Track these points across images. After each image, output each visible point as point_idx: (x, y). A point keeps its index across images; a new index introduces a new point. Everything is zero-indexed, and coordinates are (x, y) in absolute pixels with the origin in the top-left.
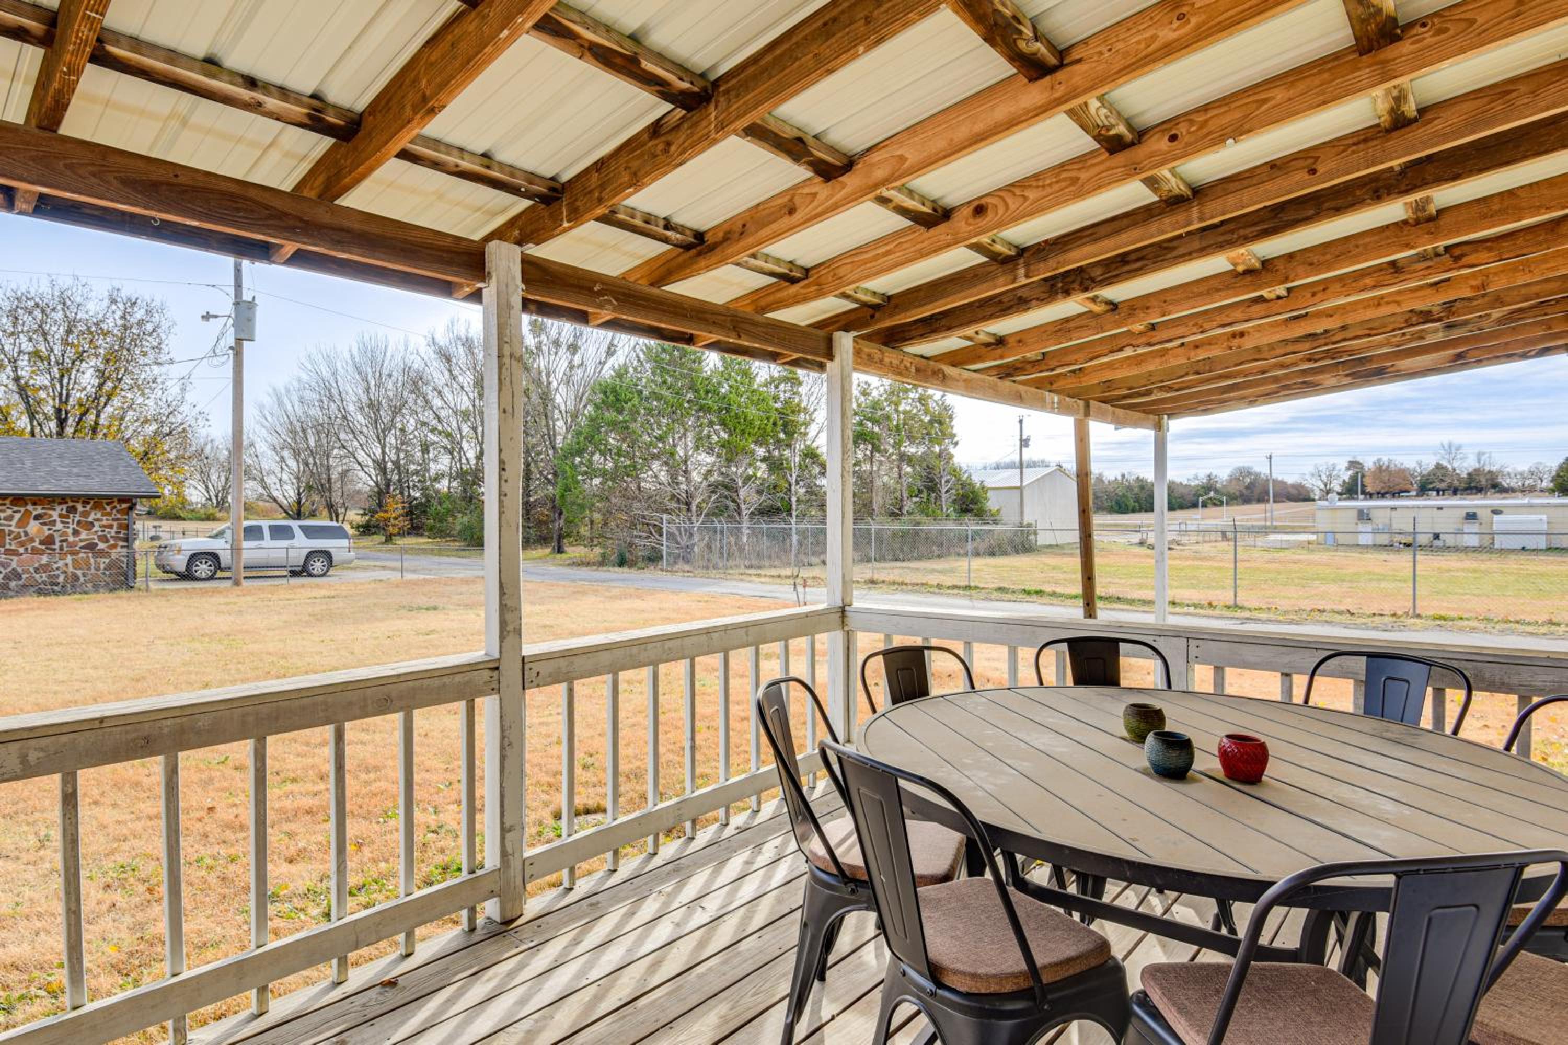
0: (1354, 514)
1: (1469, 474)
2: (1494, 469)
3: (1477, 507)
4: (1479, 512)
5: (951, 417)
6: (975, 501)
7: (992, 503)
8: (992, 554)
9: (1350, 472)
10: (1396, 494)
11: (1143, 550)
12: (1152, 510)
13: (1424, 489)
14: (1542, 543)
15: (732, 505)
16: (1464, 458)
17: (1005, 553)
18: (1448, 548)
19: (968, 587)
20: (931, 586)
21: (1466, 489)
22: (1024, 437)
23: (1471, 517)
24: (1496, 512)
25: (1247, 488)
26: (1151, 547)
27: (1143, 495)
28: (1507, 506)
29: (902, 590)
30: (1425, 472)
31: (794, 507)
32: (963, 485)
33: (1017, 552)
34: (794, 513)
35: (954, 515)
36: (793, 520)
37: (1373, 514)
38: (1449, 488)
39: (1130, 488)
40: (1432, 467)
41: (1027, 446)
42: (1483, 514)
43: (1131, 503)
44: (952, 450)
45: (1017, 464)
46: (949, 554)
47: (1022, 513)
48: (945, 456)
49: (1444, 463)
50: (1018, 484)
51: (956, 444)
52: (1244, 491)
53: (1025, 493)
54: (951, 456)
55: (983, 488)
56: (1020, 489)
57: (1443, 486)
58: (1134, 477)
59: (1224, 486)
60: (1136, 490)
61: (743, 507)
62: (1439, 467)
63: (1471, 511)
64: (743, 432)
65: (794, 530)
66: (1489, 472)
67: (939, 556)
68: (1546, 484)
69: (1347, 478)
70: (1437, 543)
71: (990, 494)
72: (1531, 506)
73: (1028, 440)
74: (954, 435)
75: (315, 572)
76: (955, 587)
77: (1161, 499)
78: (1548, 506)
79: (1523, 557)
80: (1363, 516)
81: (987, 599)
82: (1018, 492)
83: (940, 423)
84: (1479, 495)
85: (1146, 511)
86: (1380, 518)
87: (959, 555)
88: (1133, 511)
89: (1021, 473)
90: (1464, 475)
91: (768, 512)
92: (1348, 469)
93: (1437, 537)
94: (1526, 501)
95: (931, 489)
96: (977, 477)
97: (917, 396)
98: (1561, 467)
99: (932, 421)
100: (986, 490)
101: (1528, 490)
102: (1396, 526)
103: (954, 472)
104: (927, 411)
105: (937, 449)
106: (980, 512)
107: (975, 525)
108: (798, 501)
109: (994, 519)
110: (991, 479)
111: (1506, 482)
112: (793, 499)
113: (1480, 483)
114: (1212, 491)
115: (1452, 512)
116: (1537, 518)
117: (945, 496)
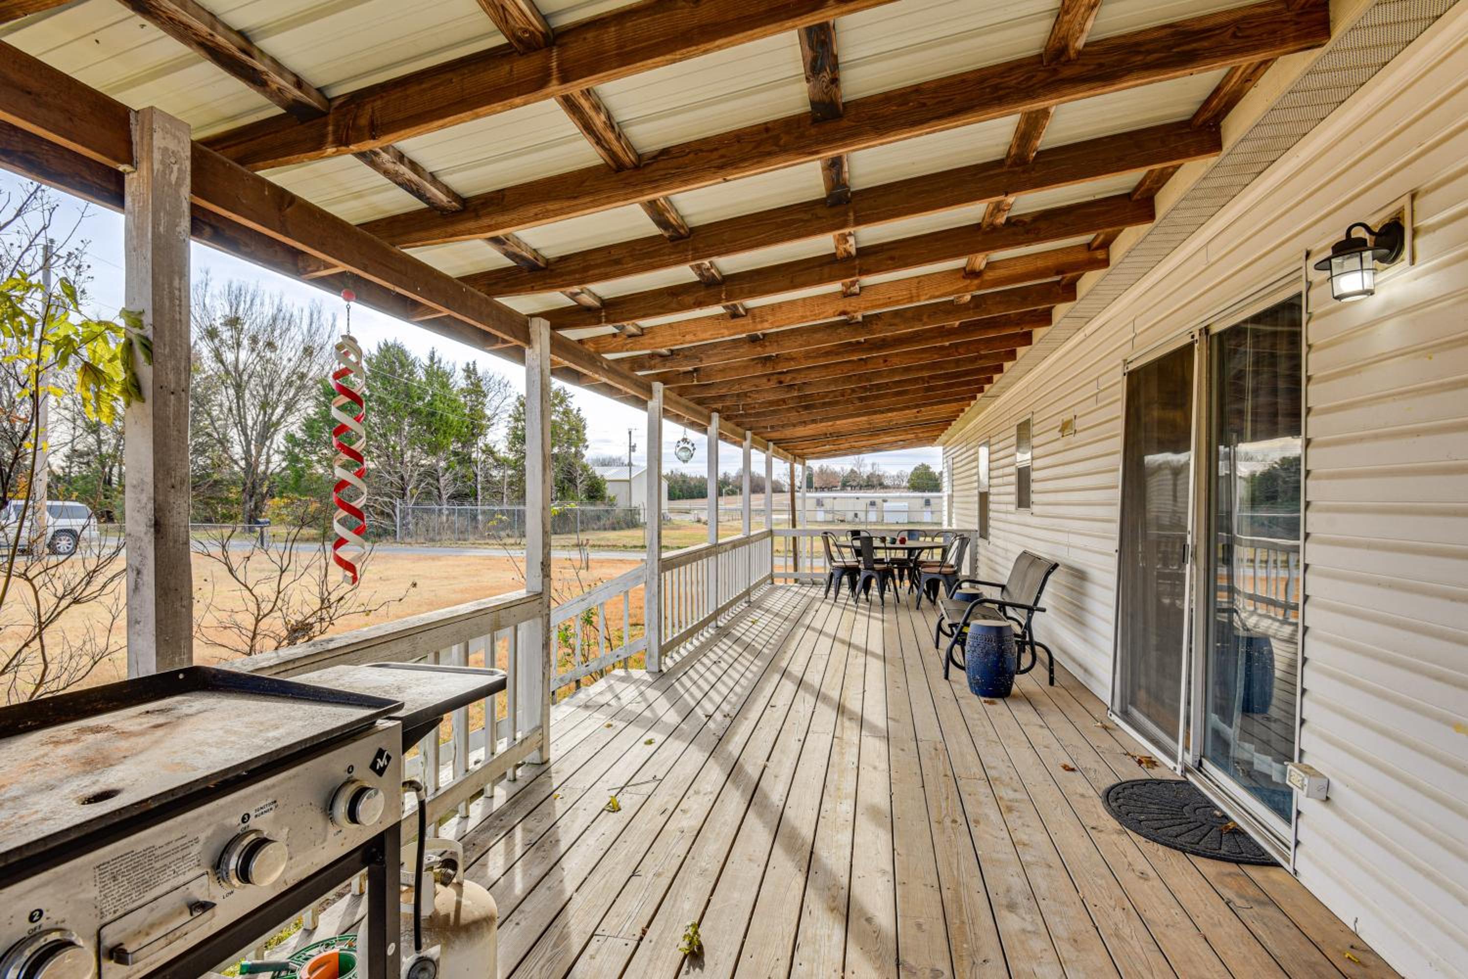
0: (815, 501)
1: (868, 478)
2: (880, 473)
3: (874, 497)
4: (877, 500)
5: (584, 428)
6: (598, 490)
7: (610, 490)
8: (614, 529)
10: (830, 488)
11: (700, 525)
12: (704, 497)
13: (844, 486)
14: (904, 518)
15: (436, 492)
16: (865, 466)
17: (621, 529)
18: (862, 523)
21: (865, 486)
22: (633, 444)
23: (873, 504)
24: (885, 501)
26: (705, 523)
27: (685, 487)
28: (890, 498)
30: (845, 475)
31: (479, 493)
32: (590, 479)
33: (630, 527)
34: (480, 498)
35: (585, 500)
36: (479, 503)
37: (825, 502)
38: (857, 486)
39: (678, 482)
40: (850, 474)
41: (634, 450)
42: (880, 501)
43: (677, 492)
44: (584, 452)
45: (627, 462)
47: (630, 500)
48: (578, 455)
49: (855, 469)
50: (628, 478)
51: (587, 447)
53: (633, 484)
54: (583, 456)
55: (603, 480)
56: (629, 481)
57: (854, 484)
58: (679, 473)
59: (734, 482)
61: (443, 492)
62: (852, 471)
63: (874, 500)
64: (445, 432)
65: (479, 511)
66: (878, 475)
68: (905, 484)
70: (856, 520)
71: (607, 485)
72: (900, 497)
73: (635, 446)
74: (586, 441)
75: (61, 550)
77: (712, 489)
78: (910, 497)
80: (820, 503)
82: (627, 484)
83: (578, 431)
84: (872, 491)
85: (687, 499)
86: (828, 504)
88: (679, 498)
89: (630, 470)
90: (865, 477)
91: (459, 497)
93: (856, 515)
94: (898, 494)
95: (570, 481)
96: (599, 471)
97: (561, 410)
98: (912, 473)
99: (571, 429)
100: (605, 481)
101: (897, 487)
102: (836, 508)
103: (585, 468)
104: (569, 422)
105: (573, 450)
106: (603, 498)
107: (600, 507)
108: (482, 488)
109: (612, 502)
110: (608, 473)
111: (886, 482)
112: (479, 486)
113: (874, 483)
114: (729, 484)
115: (860, 501)
116: (903, 505)
117: (579, 486)
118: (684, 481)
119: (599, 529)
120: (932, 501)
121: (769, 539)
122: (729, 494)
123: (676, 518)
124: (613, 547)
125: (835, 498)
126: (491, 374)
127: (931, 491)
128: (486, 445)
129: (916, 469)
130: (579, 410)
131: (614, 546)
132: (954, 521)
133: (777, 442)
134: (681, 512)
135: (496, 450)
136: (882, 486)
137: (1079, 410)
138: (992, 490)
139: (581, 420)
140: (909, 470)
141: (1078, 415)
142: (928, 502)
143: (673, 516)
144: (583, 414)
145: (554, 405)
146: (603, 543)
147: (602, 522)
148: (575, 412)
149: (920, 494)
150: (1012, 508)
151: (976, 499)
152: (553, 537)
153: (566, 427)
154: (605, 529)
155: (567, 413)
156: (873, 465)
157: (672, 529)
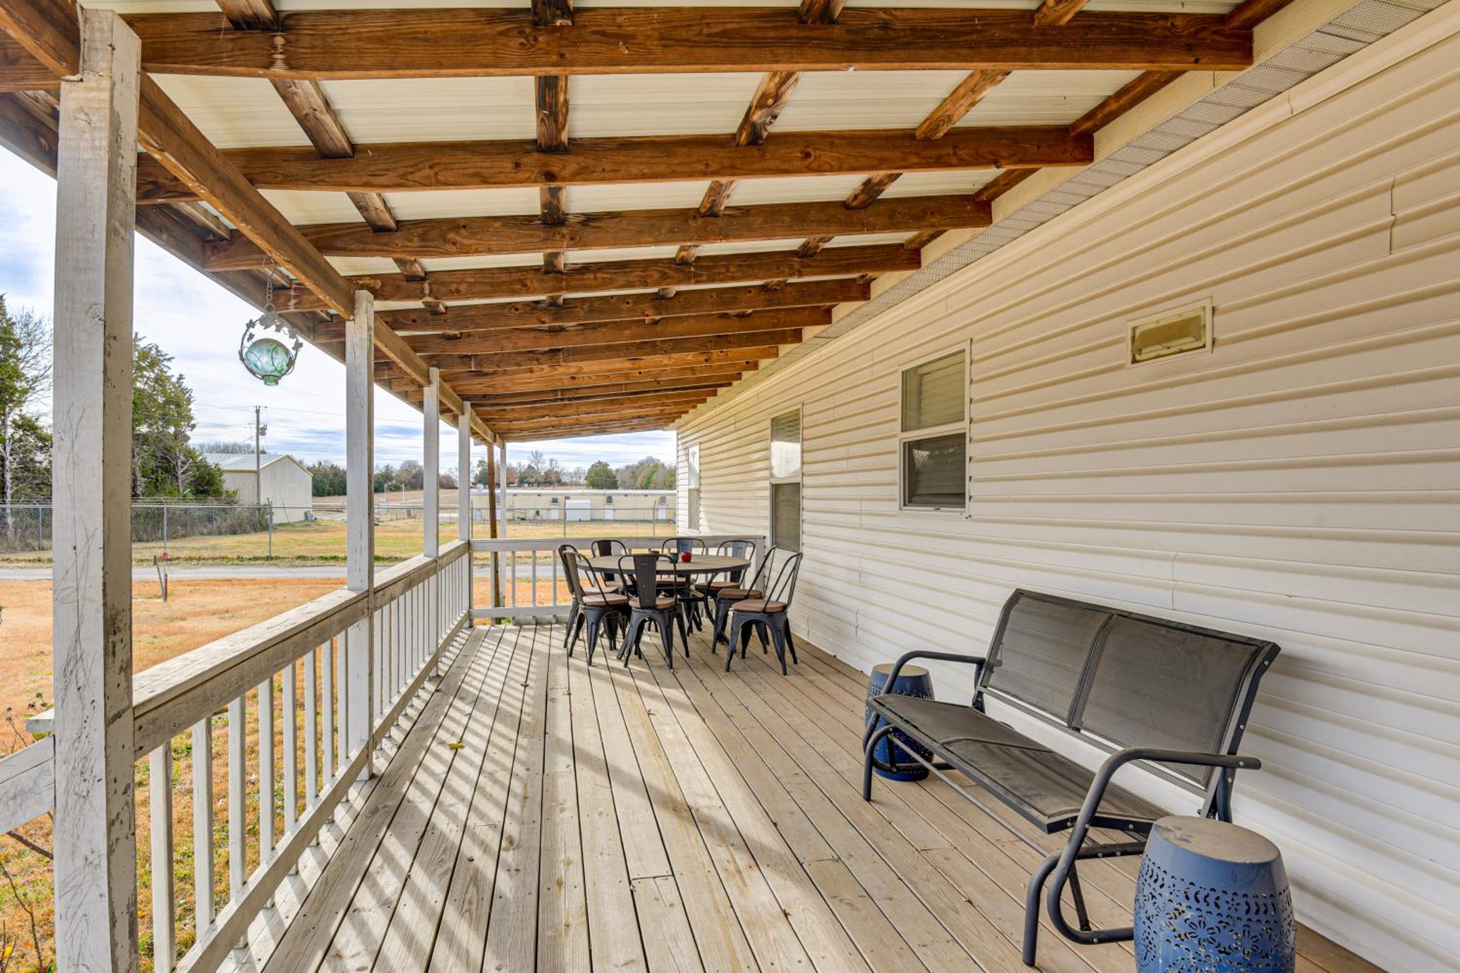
1: (546, 473)
2: (559, 470)
3: (556, 494)
4: (558, 497)
5: (189, 401)
6: (210, 483)
7: (228, 484)
8: (234, 533)
9: (480, 469)
12: (345, 494)
14: (587, 516)
16: (544, 462)
17: (245, 532)
18: (543, 521)
19: (269, 558)
20: (233, 559)
21: (545, 483)
22: (261, 426)
23: (555, 501)
24: (567, 498)
25: (414, 477)
27: (336, 481)
28: (573, 495)
29: (203, 564)
30: (522, 470)
31: (8, 484)
32: (198, 468)
33: (256, 530)
34: (9, 492)
35: (190, 496)
36: (9, 499)
38: (535, 482)
39: (325, 475)
40: (526, 467)
41: (264, 434)
42: (561, 499)
43: (327, 488)
44: (188, 433)
45: (253, 448)
46: (193, 534)
47: (258, 495)
48: (180, 437)
49: (533, 465)
50: (255, 469)
51: (194, 426)
52: (412, 481)
53: (262, 475)
54: (187, 438)
55: (219, 470)
56: (257, 472)
57: (532, 480)
58: (330, 466)
59: (398, 476)
60: (331, 476)
62: (530, 467)
63: (554, 497)
65: (8, 511)
66: (556, 472)
67: (184, 536)
68: (582, 481)
69: (478, 472)
70: (538, 518)
71: (225, 476)
72: (583, 494)
73: (264, 428)
74: (192, 418)
76: (256, 559)
78: (591, 494)
79: (581, 525)
81: (291, 566)
82: (254, 475)
83: (178, 405)
84: (551, 487)
85: (339, 495)
87: (202, 534)
88: (329, 494)
89: (258, 458)
90: (543, 474)
92: (479, 466)
93: (538, 513)
94: (580, 491)
95: (167, 470)
96: (211, 460)
97: (153, 375)
98: (590, 471)
99: (168, 402)
100: (221, 472)
101: (577, 485)
102: (516, 506)
103: (190, 454)
104: (164, 392)
105: (172, 430)
106: (217, 493)
107: (212, 504)
108: (15, 478)
109: (231, 499)
110: (227, 462)
111: (565, 479)
112: (8, 476)
113: (551, 479)
114: (391, 479)
115: (542, 497)
116: (585, 502)
117: (181, 477)
118: (336, 475)
119: (210, 533)
120: (614, 497)
121: (466, 557)
122: (391, 490)
123: (324, 518)
124: (222, 560)
125: (515, 495)
126: (36, 319)
127: (609, 488)
128: (22, 417)
129: (593, 466)
130: (181, 377)
131: (223, 558)
132: (703, 522)
133: (479, 402)
134: (330, 510)
135: (39, 424)
136: (560, 483)
137: (1223, 296)
138: (807, 481)
139: (184, 391)
140: (586, 467)
141: (1222, 305)
142: (609, 500)
143: (319, 516)
144: (186, 384)
145: (140, 369)
146: (205, 554)
147: (215, 524)
148: (174, 380)
149: (601, 491)
150: (895, 506)
151: (767, 493)
152: (135, 546)
153: (161, 400)
154: (220, 533)
155: (161, 380)
156: (552, 461)
157: (317, 531)
